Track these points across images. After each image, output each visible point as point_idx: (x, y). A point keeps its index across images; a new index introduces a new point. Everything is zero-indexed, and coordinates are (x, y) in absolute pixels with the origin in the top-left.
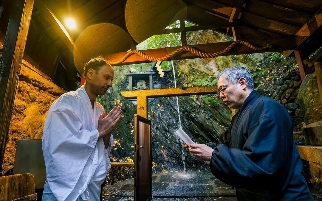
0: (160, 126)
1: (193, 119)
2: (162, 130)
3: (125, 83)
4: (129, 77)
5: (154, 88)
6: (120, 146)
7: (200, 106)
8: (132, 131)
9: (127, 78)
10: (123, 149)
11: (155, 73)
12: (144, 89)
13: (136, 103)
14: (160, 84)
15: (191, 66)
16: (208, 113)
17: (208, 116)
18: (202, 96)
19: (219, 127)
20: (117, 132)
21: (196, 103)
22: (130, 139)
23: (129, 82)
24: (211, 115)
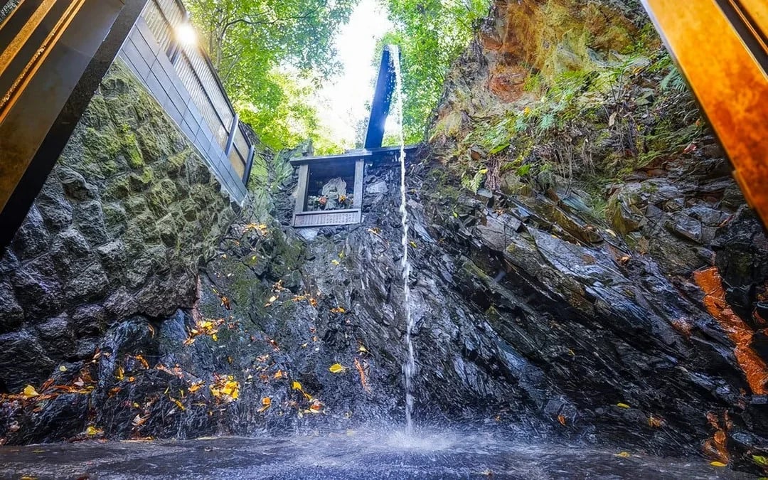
0: (365, 283)
1: (467, 245)
2: (368, 299)
3: (289, 185)
4: (301, 167)
5: (365, 195)
6: (214, 337)
7: (491, 203)
8: (273, 299)
9: (295, 169)
10: (221, 347)
11: (370, 153)
12: (340, 200)
13: (310, 235)
14: (384, 182)
15: (466, 112)
16: (517, 212)
17: (516, 220)
18: (496, 171)
19: (561, 247)
20: (225, 299)
21: (478, 197)
22: (258, 322)
23: (299, 180)
24: (528, 215)
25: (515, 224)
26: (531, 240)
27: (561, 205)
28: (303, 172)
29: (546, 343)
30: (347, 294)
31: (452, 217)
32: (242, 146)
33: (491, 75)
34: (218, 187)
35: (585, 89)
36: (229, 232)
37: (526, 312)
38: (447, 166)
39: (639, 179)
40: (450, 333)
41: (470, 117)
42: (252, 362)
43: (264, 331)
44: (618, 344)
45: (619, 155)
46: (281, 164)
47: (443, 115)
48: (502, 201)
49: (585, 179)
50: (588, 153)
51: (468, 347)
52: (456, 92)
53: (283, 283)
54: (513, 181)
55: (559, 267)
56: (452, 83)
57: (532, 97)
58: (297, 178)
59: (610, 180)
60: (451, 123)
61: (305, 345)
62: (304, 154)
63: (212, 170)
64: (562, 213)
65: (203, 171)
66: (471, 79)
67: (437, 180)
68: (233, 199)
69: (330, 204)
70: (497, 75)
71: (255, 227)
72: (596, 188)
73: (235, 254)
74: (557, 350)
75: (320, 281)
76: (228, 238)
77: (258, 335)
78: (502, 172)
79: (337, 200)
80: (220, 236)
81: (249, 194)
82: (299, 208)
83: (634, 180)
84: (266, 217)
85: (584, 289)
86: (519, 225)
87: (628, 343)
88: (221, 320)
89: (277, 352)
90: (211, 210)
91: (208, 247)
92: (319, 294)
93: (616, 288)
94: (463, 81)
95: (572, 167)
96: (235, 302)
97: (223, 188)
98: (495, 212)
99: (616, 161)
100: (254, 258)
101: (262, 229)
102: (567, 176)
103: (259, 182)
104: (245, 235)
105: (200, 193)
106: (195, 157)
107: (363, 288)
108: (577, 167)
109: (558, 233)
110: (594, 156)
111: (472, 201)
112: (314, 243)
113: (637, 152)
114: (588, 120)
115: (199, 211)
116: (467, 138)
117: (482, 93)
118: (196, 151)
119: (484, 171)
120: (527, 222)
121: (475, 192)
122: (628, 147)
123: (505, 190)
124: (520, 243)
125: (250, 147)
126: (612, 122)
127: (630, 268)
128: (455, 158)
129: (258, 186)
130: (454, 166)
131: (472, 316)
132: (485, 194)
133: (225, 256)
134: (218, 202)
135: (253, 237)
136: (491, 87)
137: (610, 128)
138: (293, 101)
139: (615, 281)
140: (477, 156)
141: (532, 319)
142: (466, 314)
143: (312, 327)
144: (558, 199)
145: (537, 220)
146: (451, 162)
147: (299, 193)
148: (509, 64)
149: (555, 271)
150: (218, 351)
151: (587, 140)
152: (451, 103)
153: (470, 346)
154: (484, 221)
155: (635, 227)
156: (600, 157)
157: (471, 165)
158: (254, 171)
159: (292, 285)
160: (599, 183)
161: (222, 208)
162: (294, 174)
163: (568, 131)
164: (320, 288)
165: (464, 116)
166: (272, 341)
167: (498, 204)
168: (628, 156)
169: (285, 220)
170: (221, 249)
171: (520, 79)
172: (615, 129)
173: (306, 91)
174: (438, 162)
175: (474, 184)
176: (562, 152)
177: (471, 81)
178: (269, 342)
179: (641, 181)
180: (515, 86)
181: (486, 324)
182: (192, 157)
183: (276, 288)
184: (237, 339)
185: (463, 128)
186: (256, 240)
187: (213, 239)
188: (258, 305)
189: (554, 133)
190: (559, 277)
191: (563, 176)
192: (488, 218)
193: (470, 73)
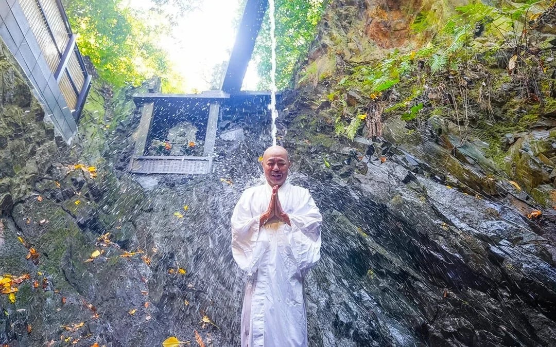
4: (145, 105)
5: (219, 143)
6: (12, 297)
7: (371, 151)
8: (96, 254)
9: (138, 107)
10: (20, 310)
11: (228, 96)
12: (188, 146)
13: (149, 183)
14: (241, 130)
15: (342, 55)
16: (404, 159)
17: (403, 169)
18: (377, 116)
19: (458, 199)
20: (33, 250)
21: (354, 144)
22: (74, 283)
23: (141, 121)
24: (417, 164)
25: (401, 173)
26: (422, 192)
27: (455, 153)
28: (148, 112)
29: (437, 315)
30: (190, 253)
31: (324, 166)
32: (76, 73)
33: (370, 19)
34: (40, 115)
35: (478, 34)
36: (49, 172)
37: (413, 277)
38: (317, 112)
39: (545, 126)
40: (317, 303)
41: (345, 61)
42: (60, 333)
43: (81, 293)
44: (531, 315)
45: (523, 100)
46: (121, 102)
47: (313, 59)
48: (384, 149)
49: (481, 127)
50: (486, 98)
51: (341, 318)
52: (330, 35)
53: (112, 236)
54: (397, 128)
55: (456, 222)
56: (326, 24)
57: (414, 44)
58: (140, 117)
59: (510, 128)
60: (324, 66)
61: (133, 312)
62: (151, 91)
63: (35, 92)
64: (457, 162)
65: (24, 91)
66: (348, 23)
67: (306, 127)
68: (58, 132)
69: (177, 150)
70: (378, 19)
71: (83, 169)
72: (494, 137)
73: (53, 196)
74: (453, 324)
75: (158, 236)
76: (46, 178)
77: (71, 298)
78: (384, 117)
79: (185, 147)
80: (37, 174)
81: (78, 132)
82: (139, 151)
83: (539, 128)
84: (97, 159)
85: (488, 249)
86: (407, 173)
87: (544, 314)
88: (24, 277)
89: (95, 320)
90: (29, 141)
91: (18, 185)
92: (155, 251)
93: (527, 247)
94: (339, 24)
95: (467, 113)
96: (46, 255)
97: (47, 118)
98: (377, 160)
99: (518, 107)
100: (76, 203)
101: (91, 172)
102: (462, 123)
103: (93, 121)
104: (69, 176)
105: (16, 117)
106: (15, 73)
107: (211, 246)
108: (473, 113)
109: (452, 185)
110: (493, 101)
111: (347, 150)
112: (153, 194)
113: (543, 96)
114: (485, 63)
115: (12, 138)
116: (342, 81)
117: (360, 38)
118: (17, 65)
119: (363, 117)
120: (416, 171)
121: (352, 138)
122: (532, 91)
123: (388, 137)
124: (408, 196)
125: (86, 77)
126: (512, 65)
127: (542, 224)
128: (327, 104)
129: (92, 124)
130: (324, 113)
131: (345, 282)
132: (364, 141)
133: (40, 198)
134: (39, 133)
135: (79, 179)
136: (370, 32)
137: (510, 72)
138: (142, 39)
139: (526, 239)
140: (352, 102)
141: (421, 285)
142: (339, 280)
143: (144, 290)
144: (452, 147)
145: (428, 169)
146: (322, 107)
147: (140, 134)
148: (391, 9)
149: (451, 227)
150: (15, 316)
151: (484, 84)
152: (324, 46)
153: (343, 318)
154: (364, 170)
155: (544, 179)
156: (500, 102)
157: (346, 111)
158: (88, 106)
159: (123, 239)
160: (498, 132)
161: (43, 142)
162: (136, 113)
163: (463, 74)
164: (157, 244)
165: (338, 59)
166: (90, 306)
167: (380, 152)
168: (534, 101)
169: (121, 164)
170: (35, 190)
171: (403, 25)
172: (516, 72)
173: (158, 29)
174: (308, 107)
175: (350, 131)
176: (456, 96)
177: (348, 25)
178: (85, 307)
179: (548, 128)
180: (397, 32)
181: (362, 292)
182: (10, 71)
183: (102, 241)
184: (42, 300)
185: (338, 72)
186: (81, 183)
187: (27, 177)
188: (76, 260)
189: (446, 76)
190: (456, 235)
191: (457, 124)
192: (369, 165)
193: (347, 16)
